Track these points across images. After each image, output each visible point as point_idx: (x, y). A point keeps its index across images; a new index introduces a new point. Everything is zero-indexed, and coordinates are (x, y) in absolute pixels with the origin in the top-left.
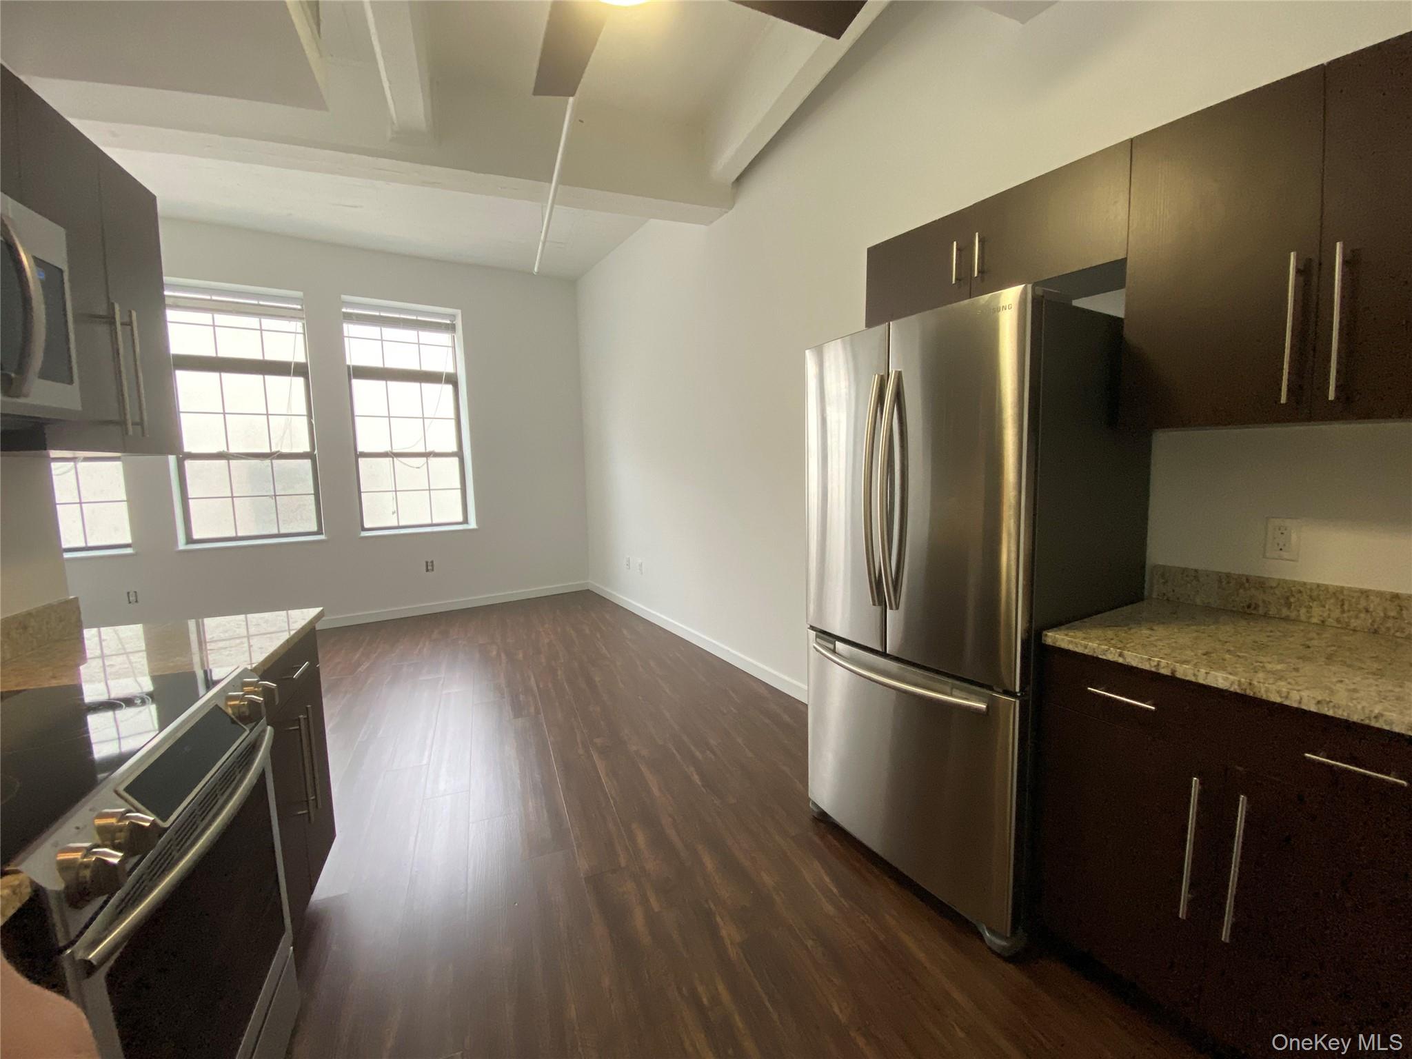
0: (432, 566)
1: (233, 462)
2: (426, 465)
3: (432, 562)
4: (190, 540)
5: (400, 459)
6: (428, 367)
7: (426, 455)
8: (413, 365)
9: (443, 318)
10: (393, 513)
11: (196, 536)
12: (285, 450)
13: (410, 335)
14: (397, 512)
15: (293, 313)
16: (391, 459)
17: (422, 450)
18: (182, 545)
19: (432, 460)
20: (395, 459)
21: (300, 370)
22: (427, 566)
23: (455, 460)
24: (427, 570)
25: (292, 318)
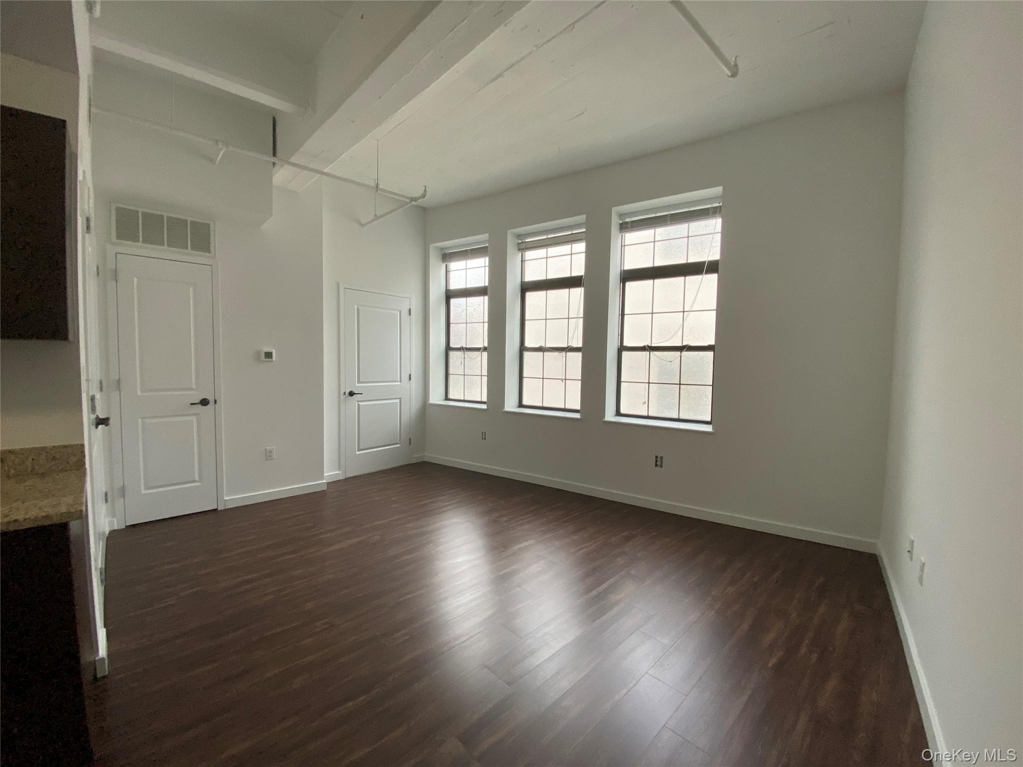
0: (661, 461)
1: (546, 354)
2: (679, 359)
3: (661, 457)
5: (655, 352)
7: (680, 349)
10: (644, 403)
11: (524, 403)
12: (575, 344)
14: (648, 402)
16: (648, 353)
17: (678, 344)
18: (510, 407)
19: (687, 354)
20: (651, 353)
23: (712, 354)
24: (656, 465)
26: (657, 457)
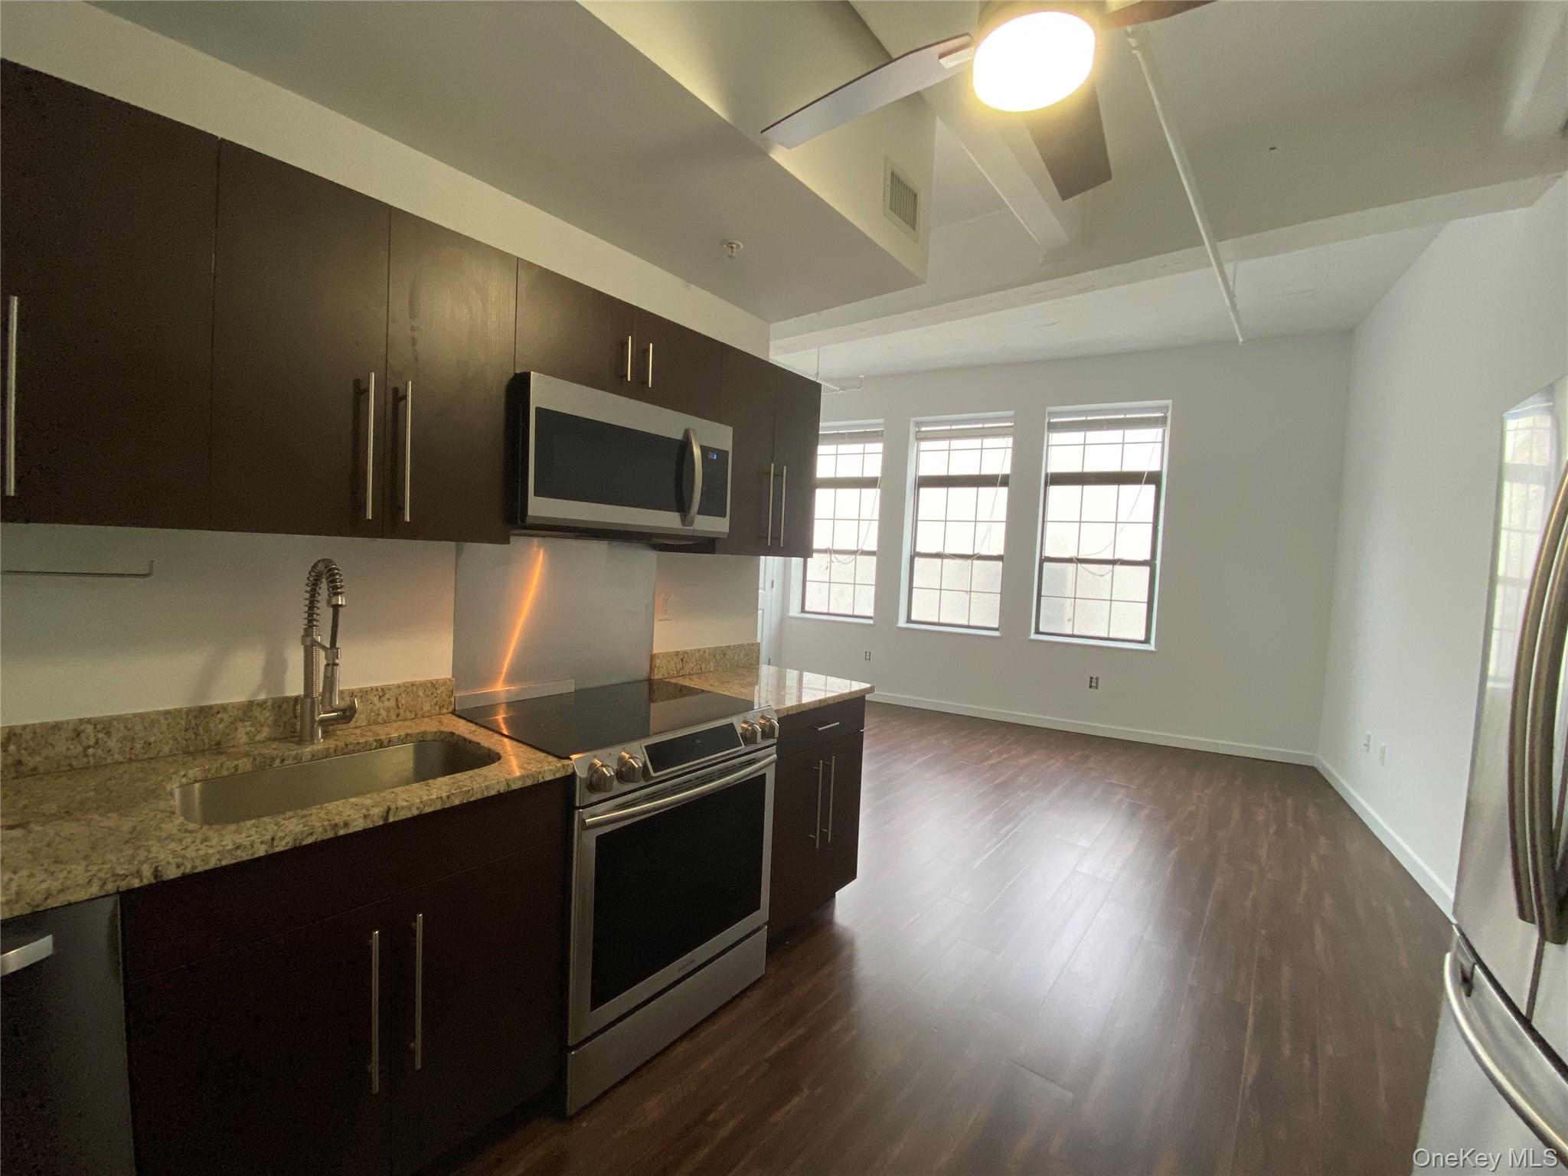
0: (1097, 683)
1: (946, 561)
2: (1111, 573)
3: (1097, 678)
4: (909, 620)
5: (1084, 565)
6: (1130, 467)
7: (1113, 562)
8: (1113, 467)
9: (1153, 412)
10: (1069, 620)
11: (913, 618)
12: (984, 552)
13: (1115, 435)
14: (1073, 620)
15: (1006, 431)
16: (1075, 565)
17: (1110, 557)
18: (902, 623)
19: (1118, 568)
20: (1079, 565)
21: (1004, 481)
22: (1091, 682)
23: (1146, 570)
24: (1091, 687)
25: (1005, 435)
26: (1091, 678)
